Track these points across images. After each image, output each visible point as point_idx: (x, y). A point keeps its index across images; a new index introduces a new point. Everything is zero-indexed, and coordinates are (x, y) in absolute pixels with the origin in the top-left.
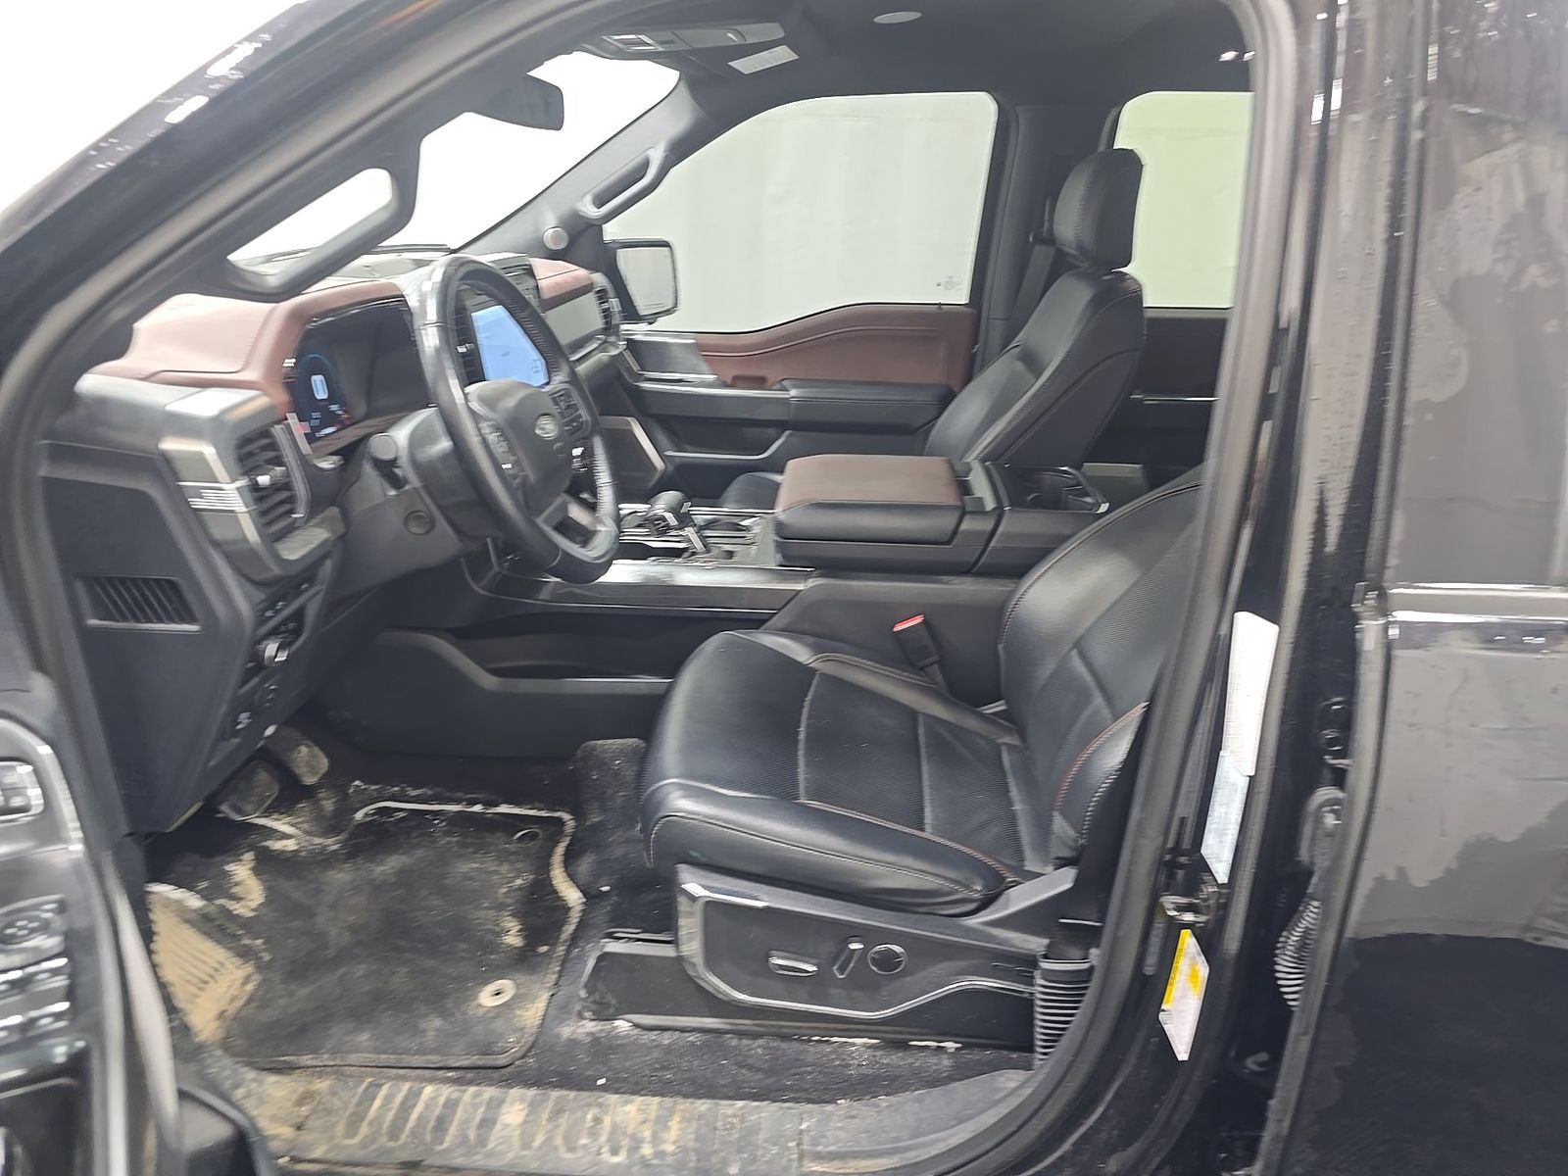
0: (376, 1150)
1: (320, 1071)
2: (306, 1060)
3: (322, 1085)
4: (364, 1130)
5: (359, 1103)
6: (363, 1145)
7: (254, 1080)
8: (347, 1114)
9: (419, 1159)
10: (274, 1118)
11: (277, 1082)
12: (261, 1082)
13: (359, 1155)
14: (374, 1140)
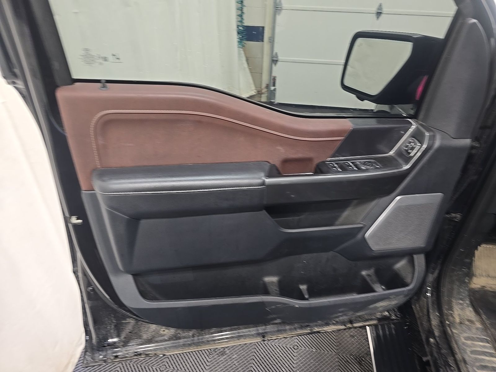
0: (464, 348)
1: (483, 323)
2: (484, 317)
3: (479, 325)
4: (469, 342)
5: (478, 338)
6: (464, 344)
7: (467, 304)
8: (473, 336)
9: (468, 363)
10: (459, 315)
11: (471, 311)
12: (468, 306)
13: (460, 343)
14: (467, 346)
